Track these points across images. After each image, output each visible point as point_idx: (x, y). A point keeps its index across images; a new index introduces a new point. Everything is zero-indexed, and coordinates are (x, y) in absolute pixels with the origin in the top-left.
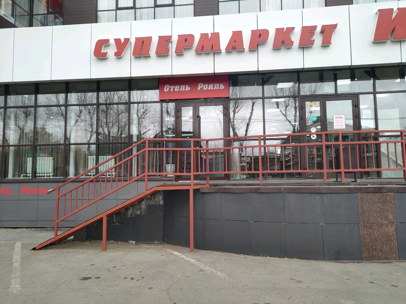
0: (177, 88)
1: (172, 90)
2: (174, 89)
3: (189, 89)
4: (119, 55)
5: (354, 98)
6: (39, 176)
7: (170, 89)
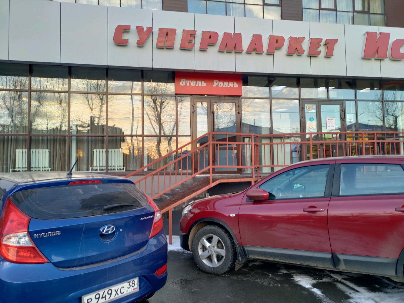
0: (194, 83)
2: (190, 84)
3: (205, 84)
7: (186, 84)
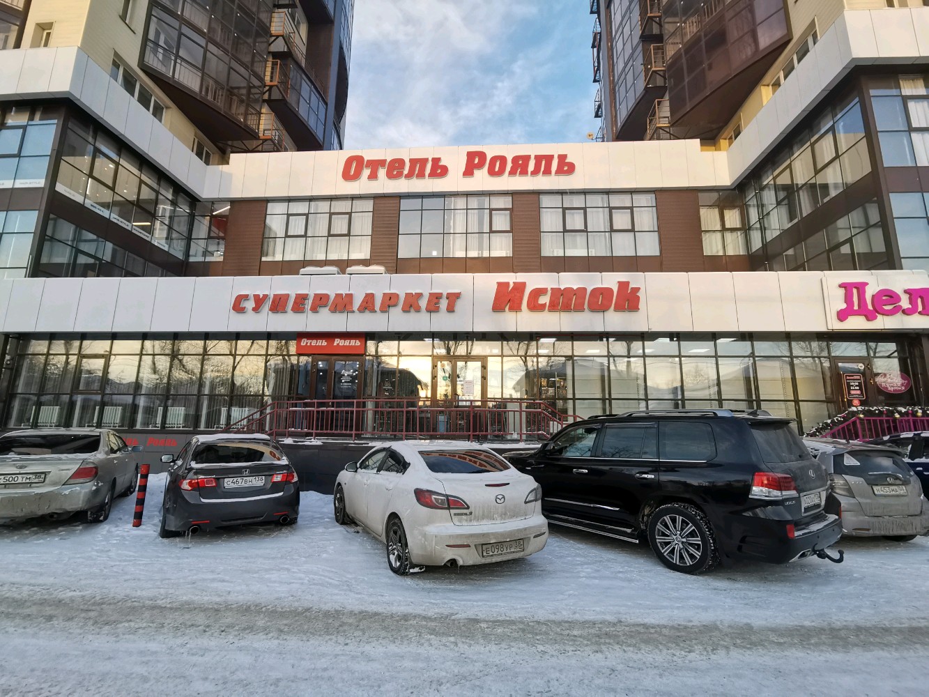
0: (314, 343)
1: (309, 344)
2: (311, 343)
3: (326, 343)
4: (256, 309)
5: (483, 360)
6: (169, 427)
7: (307, 343)
